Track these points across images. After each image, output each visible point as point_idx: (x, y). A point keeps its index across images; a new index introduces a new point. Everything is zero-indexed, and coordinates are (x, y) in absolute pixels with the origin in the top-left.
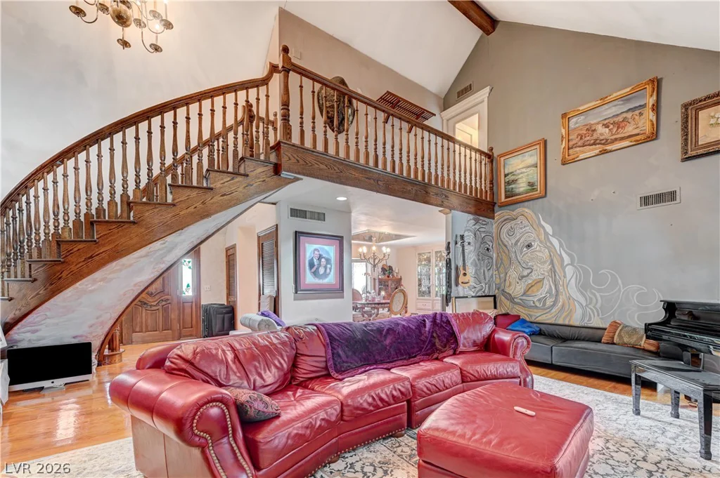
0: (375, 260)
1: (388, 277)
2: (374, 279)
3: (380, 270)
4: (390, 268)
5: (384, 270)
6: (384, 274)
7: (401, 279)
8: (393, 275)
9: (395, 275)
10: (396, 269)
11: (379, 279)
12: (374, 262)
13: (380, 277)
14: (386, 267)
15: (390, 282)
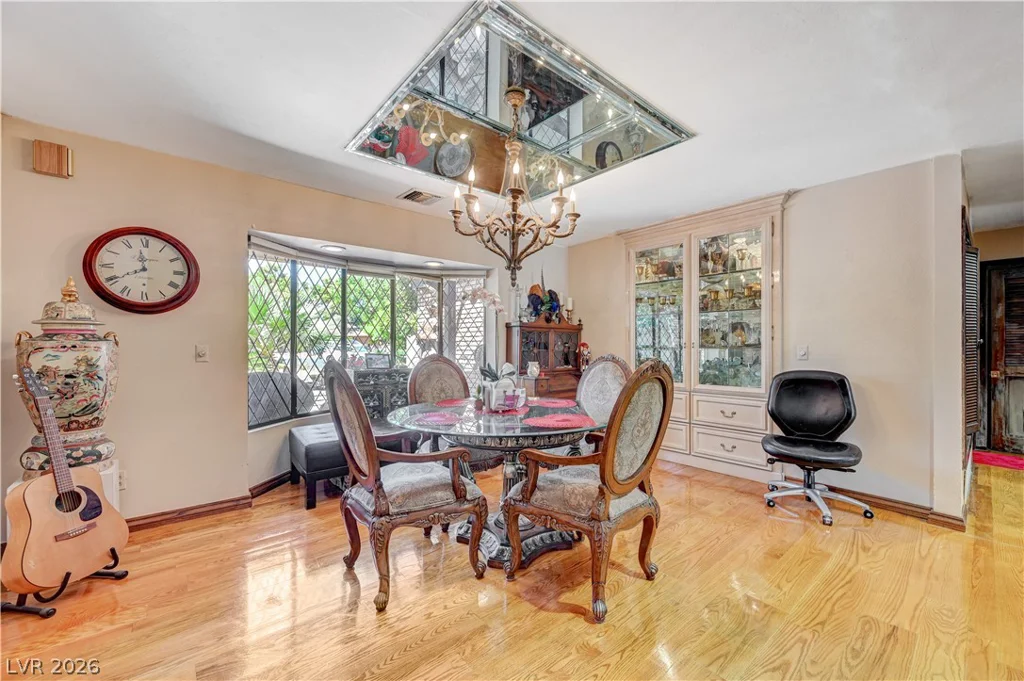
0: (515, 235)
1: (548, 320)
2: (508, 327)
3: (525, 302)
4: (553, 295)
5: (535, 301)
6: (537, 312)
7: (579, 328)
8: (561, 319)
9: (565, 315)
10: (566, 302)
11: (522, 326)
12: (514, 245)
13: (525, 320)
14: (540, 294)
15: (552, 337)
